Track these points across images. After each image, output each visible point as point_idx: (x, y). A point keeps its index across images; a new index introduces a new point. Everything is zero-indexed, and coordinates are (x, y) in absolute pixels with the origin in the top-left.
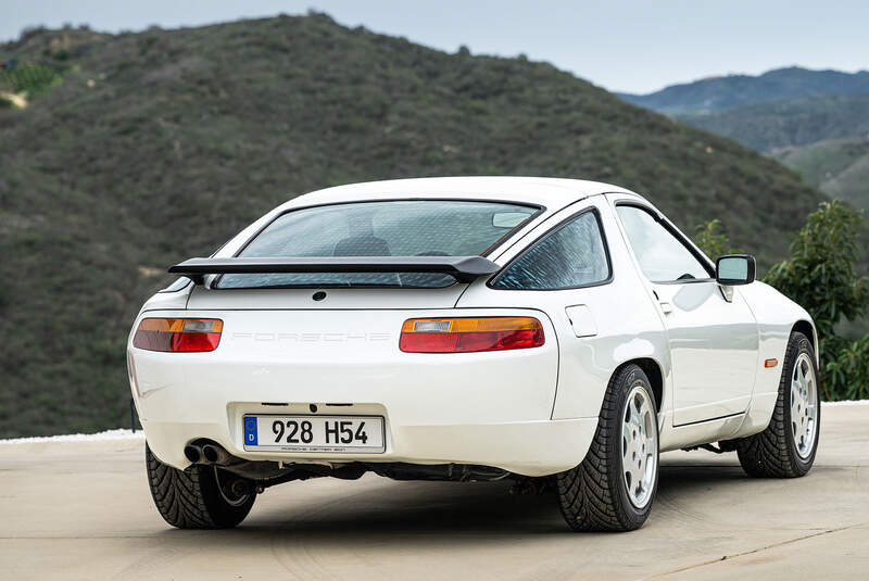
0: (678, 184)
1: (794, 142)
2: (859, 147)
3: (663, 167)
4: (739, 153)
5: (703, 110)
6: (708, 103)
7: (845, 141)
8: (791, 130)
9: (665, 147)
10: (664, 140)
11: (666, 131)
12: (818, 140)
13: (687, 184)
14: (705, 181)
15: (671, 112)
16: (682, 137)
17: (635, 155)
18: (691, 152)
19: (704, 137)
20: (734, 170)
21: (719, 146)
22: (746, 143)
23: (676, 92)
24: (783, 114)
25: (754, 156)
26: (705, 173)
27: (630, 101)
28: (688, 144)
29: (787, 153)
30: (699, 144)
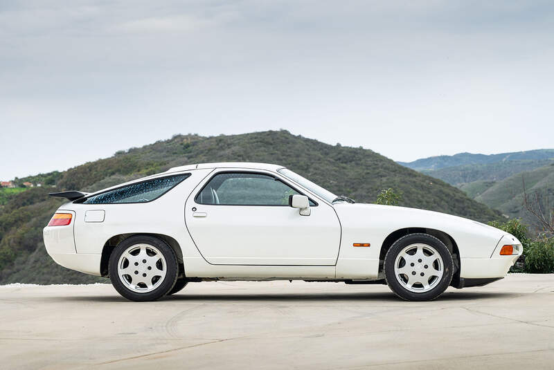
0: (419, 196)
1: (465, 181)
2: (490, 183)
3: (413, 190)
4: (443, 184)
5: (430, 169)
6: (433, 166)
7: (484, 181)
8: (464, 176)
9: (414, 182)
10: (414, 179)
11: (415, 176)
12: (474, 180)
13: (423, 197)
14: (429, 195)
15: (418, 169)
16: (421, 179)
17: (403, 185)
18: (425, 184)
19: (430, 178)
20: (441, 191)
21: (435, 182)
22: (446, 182)
23: (421, 162)
24: (461, 170)
25: (448, 186)
26: (430, 192)
27: (402, 165)
28: (423, 181)
29: (463, 185)
30: (427, 181)
